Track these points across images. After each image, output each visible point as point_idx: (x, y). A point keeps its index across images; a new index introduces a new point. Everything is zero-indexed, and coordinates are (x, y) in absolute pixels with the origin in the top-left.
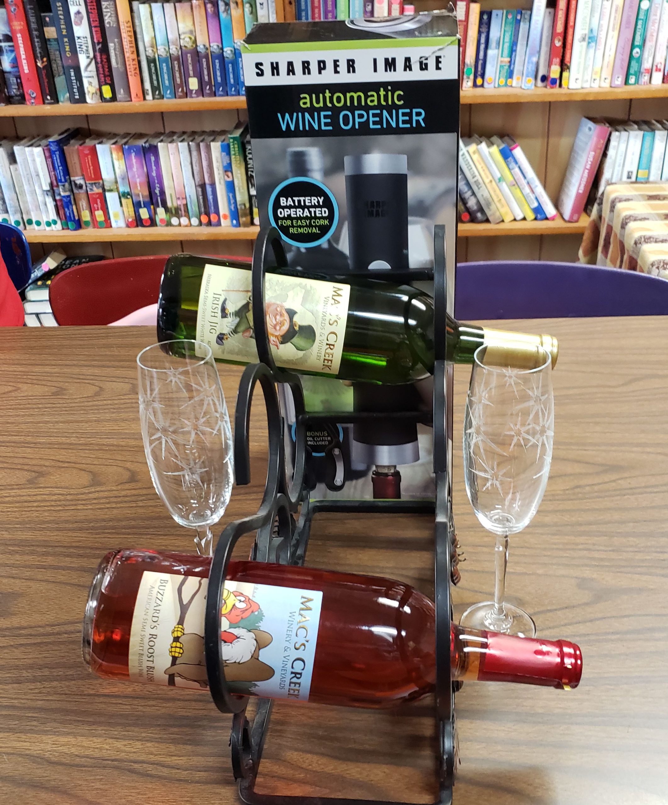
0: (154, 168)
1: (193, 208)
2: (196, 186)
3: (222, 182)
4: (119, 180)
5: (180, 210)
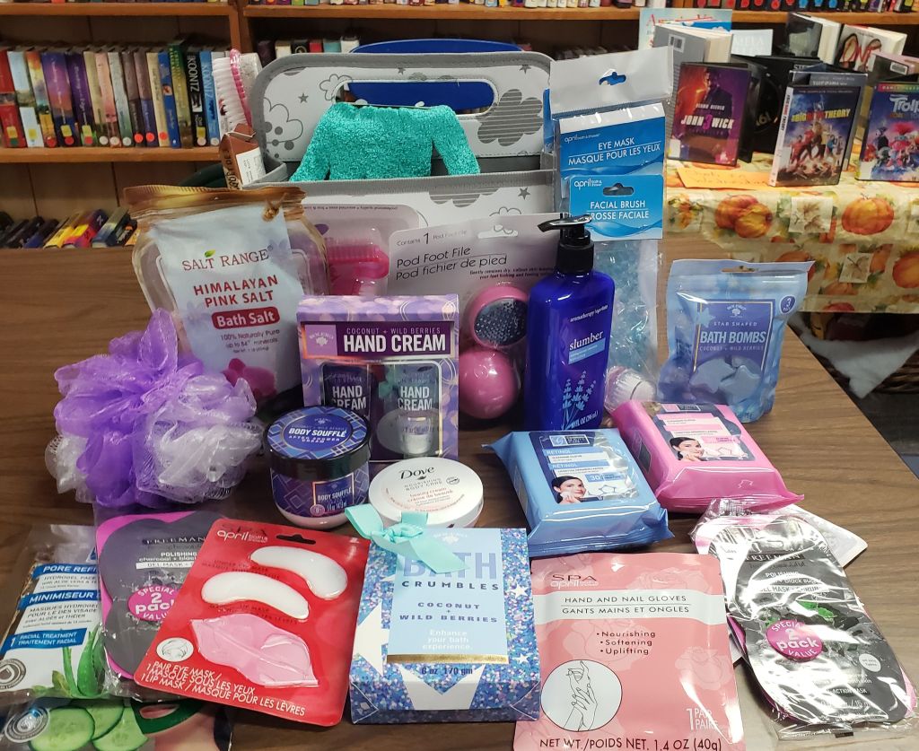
0: (78, 80)
1: (126, 126)
2: (129, 101)
3: (160, 97)
4: (36, 92)
5: (110, 128)
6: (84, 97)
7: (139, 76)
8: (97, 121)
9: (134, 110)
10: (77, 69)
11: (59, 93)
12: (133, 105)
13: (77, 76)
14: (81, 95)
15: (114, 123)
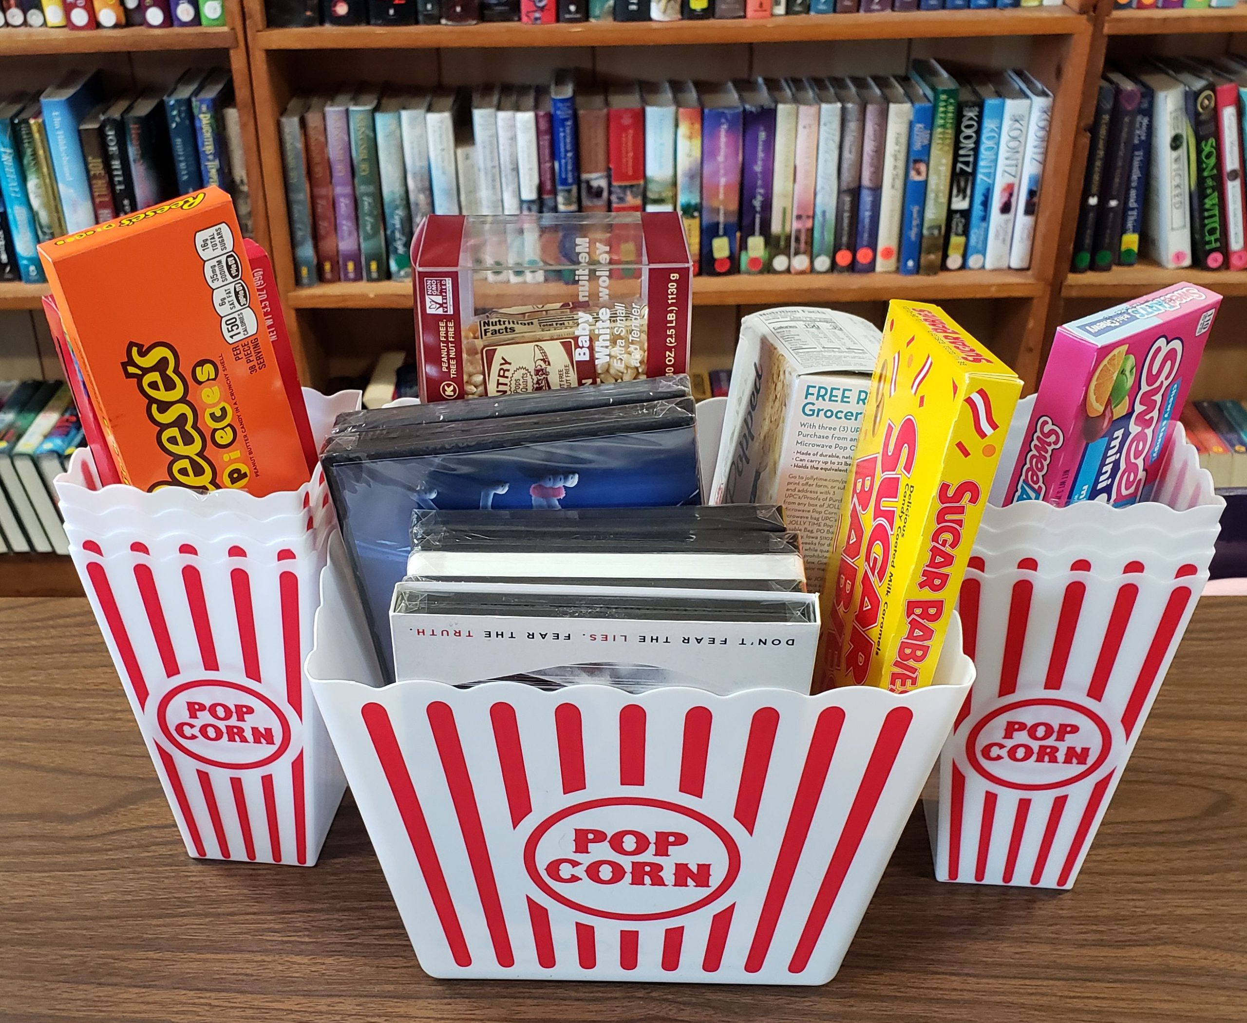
0: (761, 155)
1: (825, 236)
2: (839, 192)
3: (899, 184)
4: (681, 180)
5: (797, 240)
6: (762, 187)
7: (869, 146)
8: (776, 228)
9: (847, 207)
10: (762, 135)
11: (723, 181)
12: (847, 199)
13: (760, 148)
14: (759, 182)
15: (808, 230)
